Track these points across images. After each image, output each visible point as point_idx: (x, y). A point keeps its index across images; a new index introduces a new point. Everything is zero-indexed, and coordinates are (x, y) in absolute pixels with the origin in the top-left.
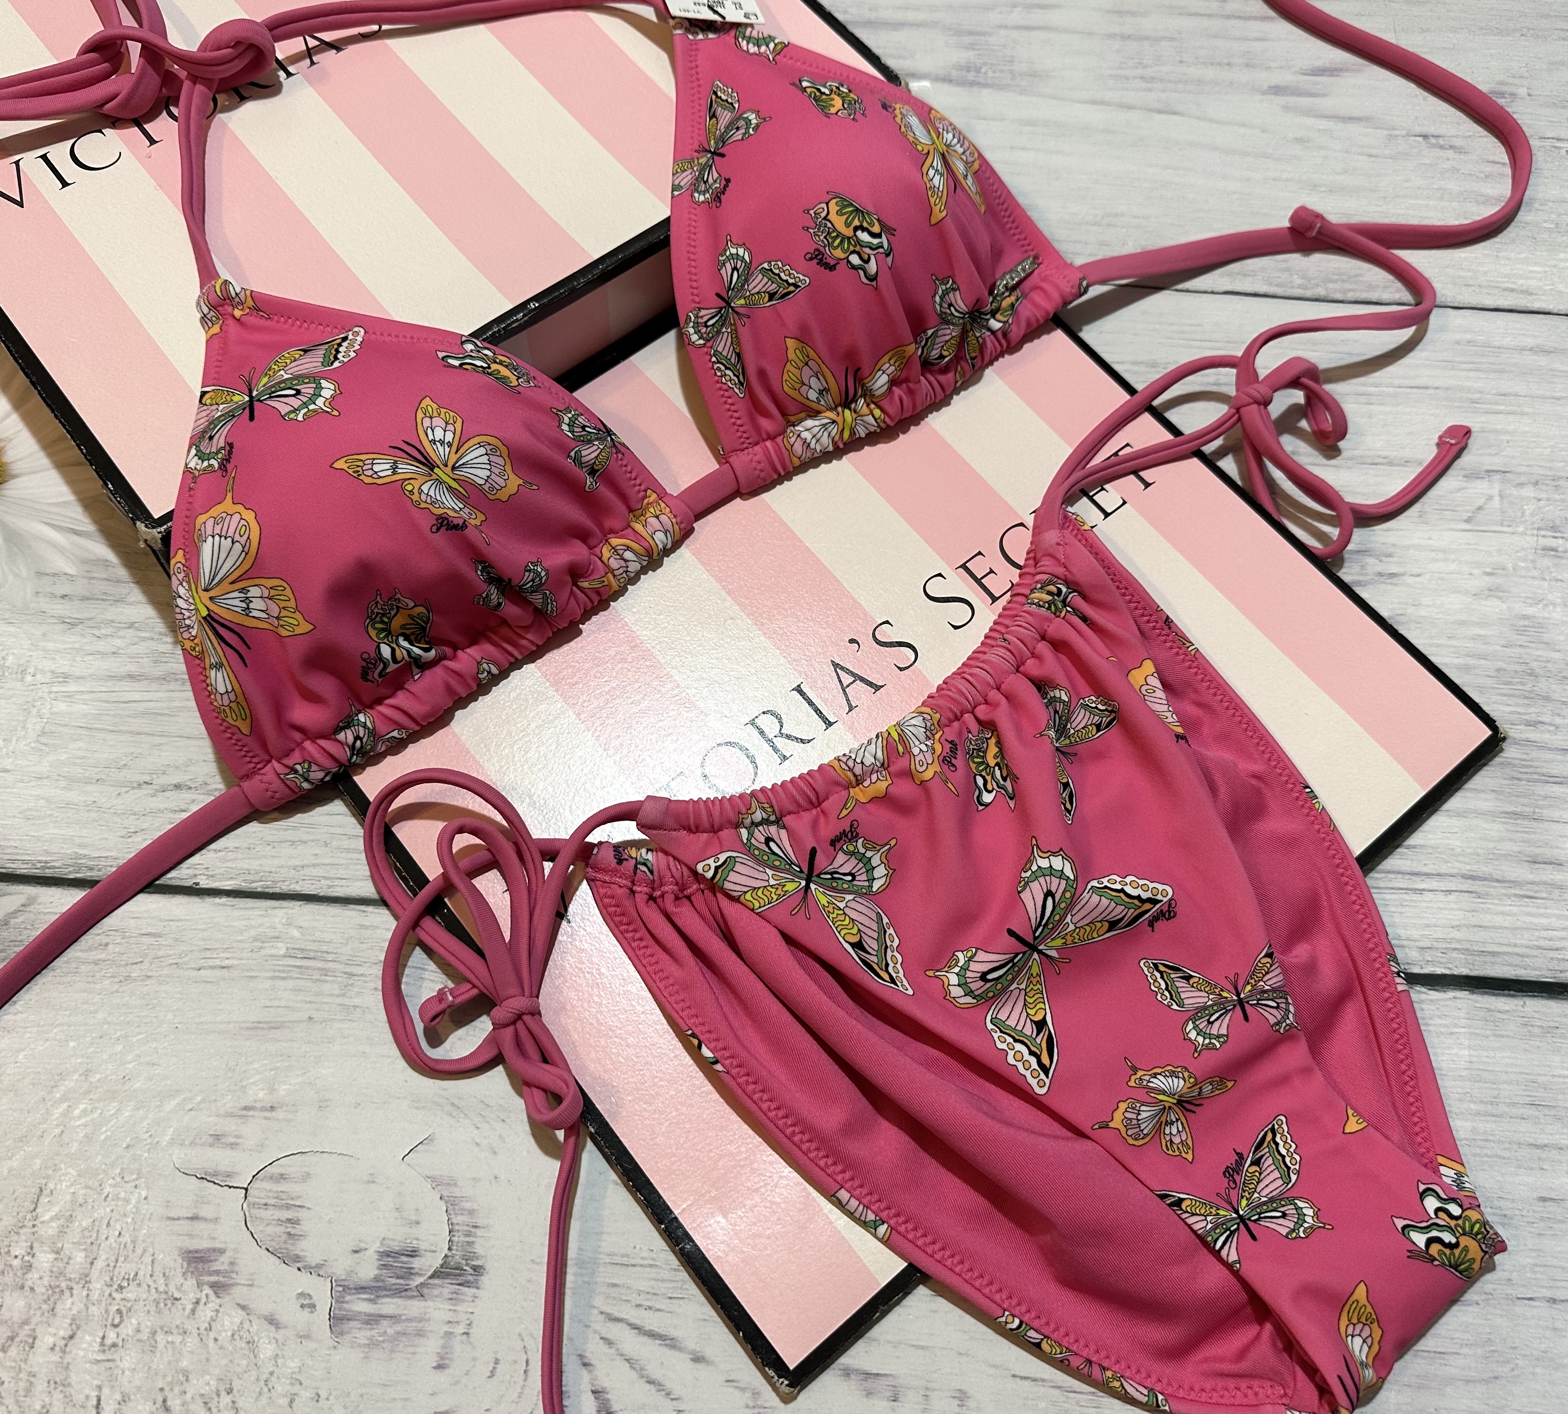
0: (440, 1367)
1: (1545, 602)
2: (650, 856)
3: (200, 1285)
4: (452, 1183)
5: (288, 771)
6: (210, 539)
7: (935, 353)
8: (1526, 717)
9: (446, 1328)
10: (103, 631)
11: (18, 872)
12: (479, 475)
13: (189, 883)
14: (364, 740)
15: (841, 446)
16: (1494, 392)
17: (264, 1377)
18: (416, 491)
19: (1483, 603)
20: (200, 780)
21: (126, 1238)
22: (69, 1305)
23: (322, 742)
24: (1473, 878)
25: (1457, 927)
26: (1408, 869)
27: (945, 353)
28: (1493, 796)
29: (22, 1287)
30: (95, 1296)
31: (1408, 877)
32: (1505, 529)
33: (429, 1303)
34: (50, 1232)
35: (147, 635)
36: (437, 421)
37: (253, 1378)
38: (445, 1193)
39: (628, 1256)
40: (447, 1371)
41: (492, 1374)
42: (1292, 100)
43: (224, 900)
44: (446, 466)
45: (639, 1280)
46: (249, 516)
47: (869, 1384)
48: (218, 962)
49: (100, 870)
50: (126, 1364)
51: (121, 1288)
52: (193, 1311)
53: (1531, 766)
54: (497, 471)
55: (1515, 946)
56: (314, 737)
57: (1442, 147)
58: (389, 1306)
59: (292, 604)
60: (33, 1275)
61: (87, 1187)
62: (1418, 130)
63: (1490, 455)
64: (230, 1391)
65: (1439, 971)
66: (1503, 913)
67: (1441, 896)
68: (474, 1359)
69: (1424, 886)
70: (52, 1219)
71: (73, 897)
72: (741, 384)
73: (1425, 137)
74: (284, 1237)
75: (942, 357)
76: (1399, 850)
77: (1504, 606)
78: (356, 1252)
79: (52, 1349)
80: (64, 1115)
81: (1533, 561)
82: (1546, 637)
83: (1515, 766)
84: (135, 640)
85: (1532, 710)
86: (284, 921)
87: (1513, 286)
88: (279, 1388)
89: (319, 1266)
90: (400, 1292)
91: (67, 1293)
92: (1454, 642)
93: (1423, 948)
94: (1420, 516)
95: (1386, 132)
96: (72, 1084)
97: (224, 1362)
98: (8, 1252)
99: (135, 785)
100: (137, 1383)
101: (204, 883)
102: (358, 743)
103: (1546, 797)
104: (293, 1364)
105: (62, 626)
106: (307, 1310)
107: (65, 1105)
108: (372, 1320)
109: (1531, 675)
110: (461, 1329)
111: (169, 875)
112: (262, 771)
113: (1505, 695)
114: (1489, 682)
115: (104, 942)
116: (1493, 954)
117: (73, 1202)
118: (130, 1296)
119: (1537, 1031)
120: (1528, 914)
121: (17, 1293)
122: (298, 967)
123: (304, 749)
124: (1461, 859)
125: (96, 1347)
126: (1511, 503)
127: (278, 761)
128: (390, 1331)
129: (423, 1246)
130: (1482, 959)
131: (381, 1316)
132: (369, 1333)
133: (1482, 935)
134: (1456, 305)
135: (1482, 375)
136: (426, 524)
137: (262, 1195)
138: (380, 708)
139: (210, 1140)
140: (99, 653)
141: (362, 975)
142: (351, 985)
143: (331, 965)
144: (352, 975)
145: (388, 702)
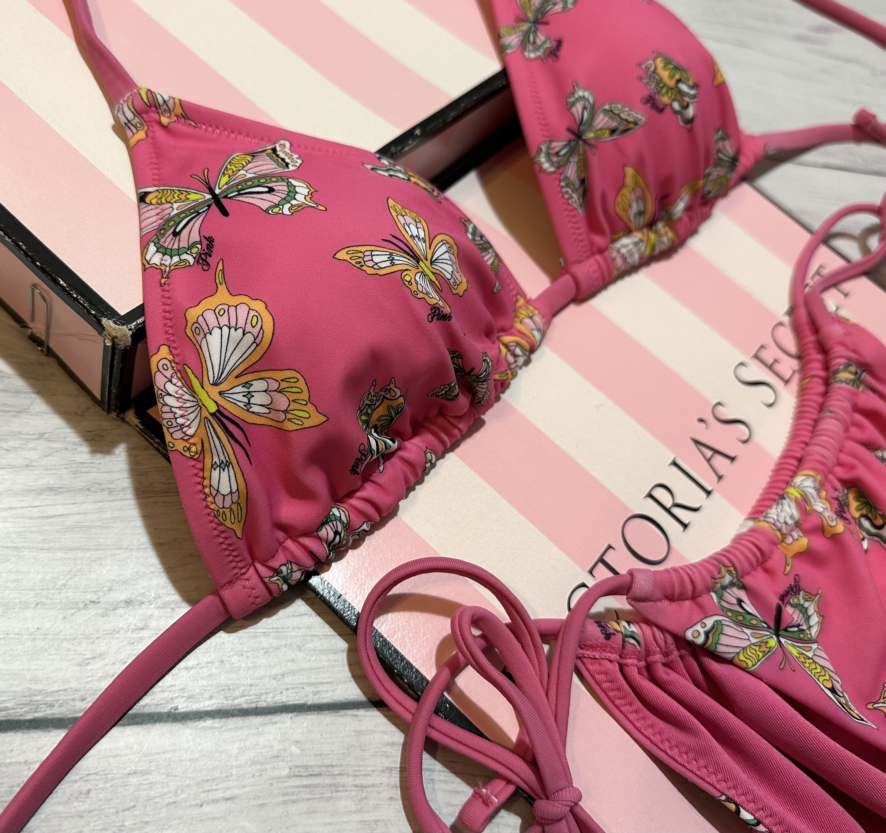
5: (271, 573)
10: (10, 444)
13: (165, 709)
14: (342, 535)
23: (306, 541)
35: (60, 445)
43: (209, 722)
46: (259, 306)
48: (219, 795)
49: (61, 706)
56: (295, 537)
84: (49, 451)
86: (279, 737)
99: (81, 606)
101: (183, 706)
102: (337, 539)
111: (143, 702)
112: (246, 576)
115: (85, 789)
122: (305, 786)
123: (285, 549)
127: (263, 564)
136: (423, 313)
138: (353, 501)
140: (12, 467)
141: (373, 786)
142: (366, 798)
143: (339, 779)
144: (362, 787)
145: (358, 494)
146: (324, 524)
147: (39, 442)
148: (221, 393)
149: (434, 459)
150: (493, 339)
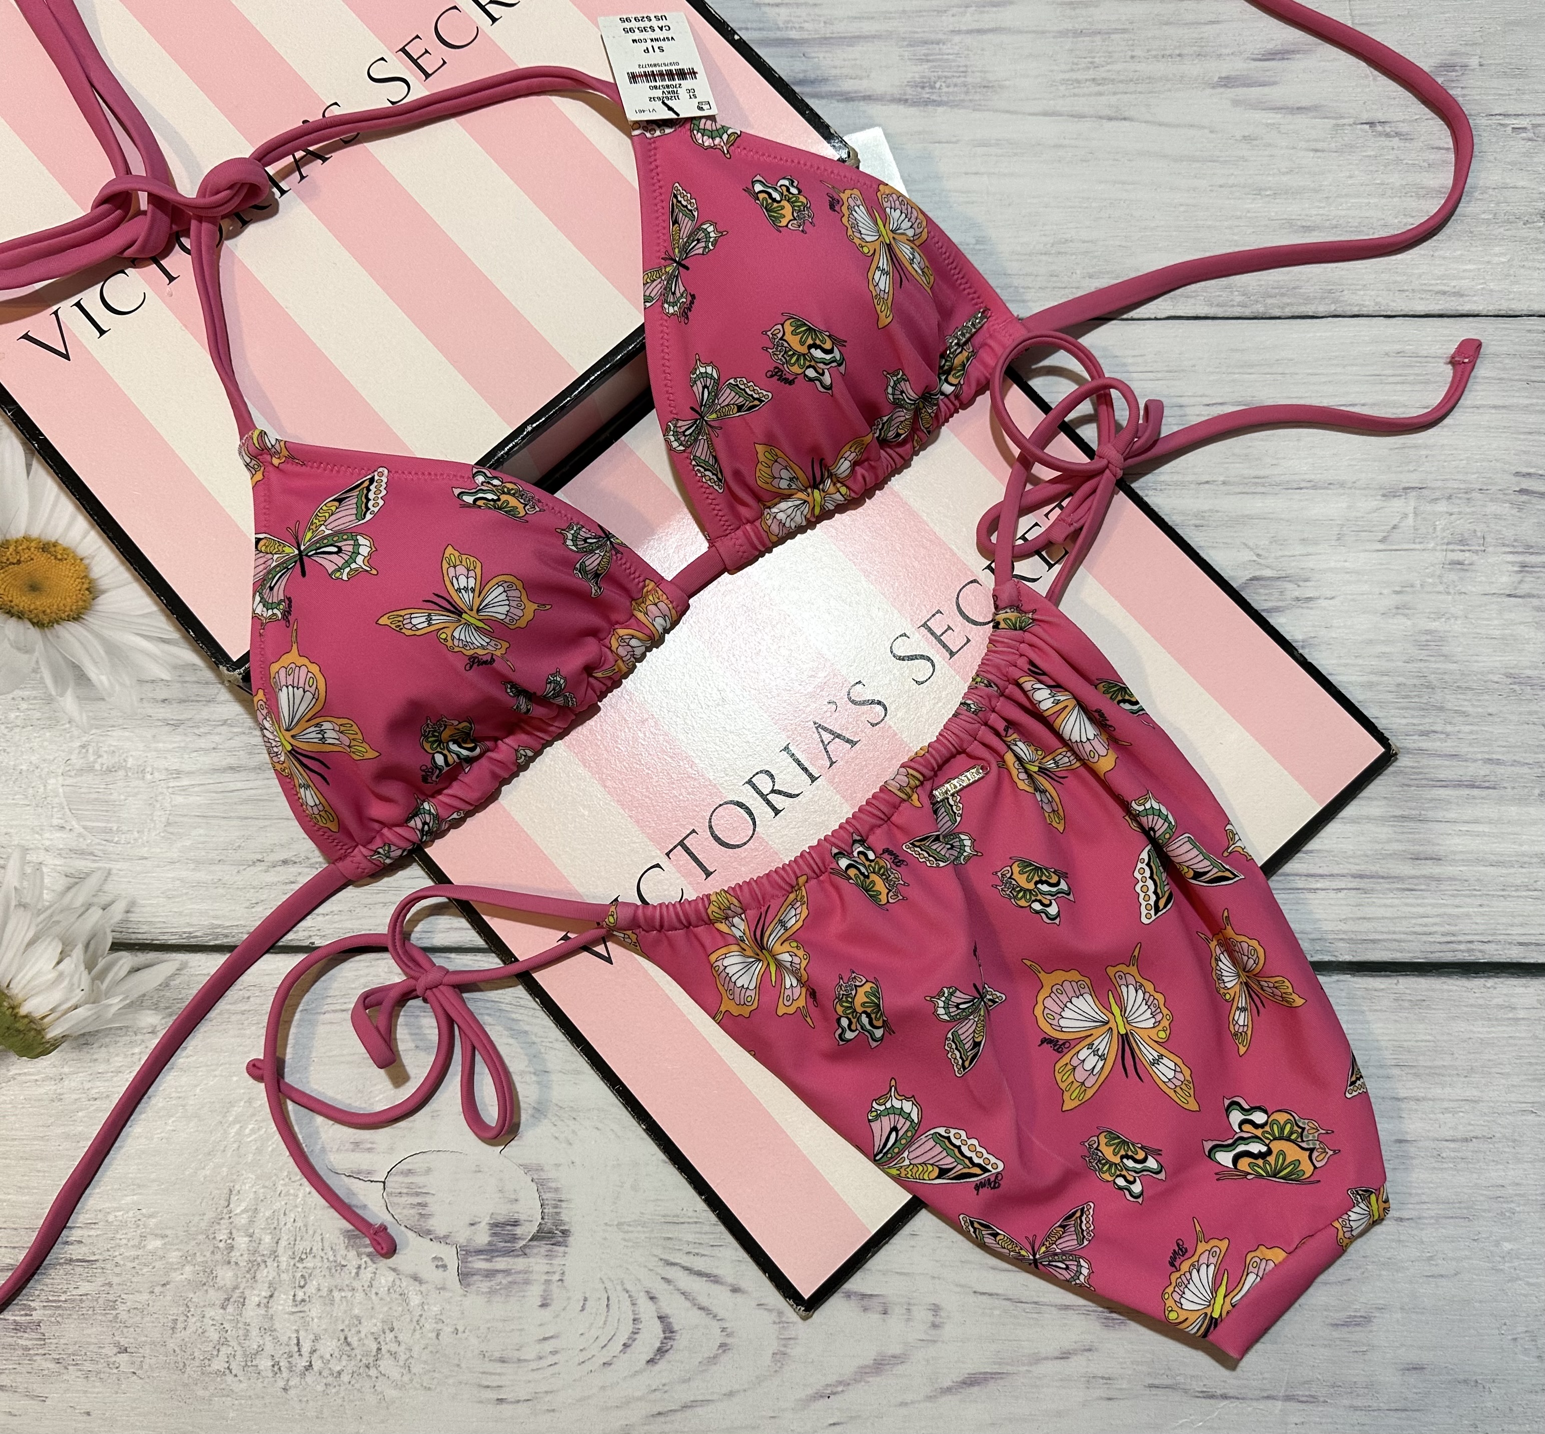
0: (543, 1305)
1: (1447, 615)
3: (359, 1255)
4: (540, 1169)
5: (372, 853)
6: (284, 688)
7: (891, 434)
8: (1420, 728)
9: (545, 1277)
10: (202, 730)
11: (170, 942)
12: (500, 611)
13: (306, 943)
14: (431, 823)
15: (813, 520)
16: (1417, 405)
17: (415, 1320)
18: (449, 638)
19: (1390, 621)
20: (303, 855)
21: (299, 1224)
22: (266, 1273)
23: (398, 830)
24: (1361, 877)
25: (1345, 920)
26: (1305, 872)
27: (901, 431)
28: (1384, 802)
29: (229, 1263)
30: (283, 1266)
31: (1304, 878)
32: (1418, 546)
33: (531, 1260)
34: (243, 1221)
35: (239, 730)
36: (461, 570)
37: (408, 1320)
38: (535, 1177)
39: (678, 1216)
40: (549, 1308)
41: (583, 1309)
42: (1241, 92)
44: (472, 610)
45: (688, 1234)
47: (865, 1302)
48: (338, 1007)
50: (314, 1313)
51: (301, 1260)
52: (357, 1274)
53: (1421, 773)
54: (514, 604)
55: (1394, 933)
56: (390, 826)
57: (1387, 135)
58: (501, 1263)
59: (360, 736)
60: (235, 1254)
61: (264, 1187)
62: (1365, 116)
63: (1409, 471)
64: (392, 1330)
65: (1327, 958)
66: (1385, 906)
67: (1332, 894)
68: (569, 1298)
69: (1319, 885)
70: (243, 1212)
71: (216, 961)
72: (720, 480)
73: (1371, 124)
74: (417, 1217)
75: (898, 435)
76: (1298, 855)
77: (1409, 623)
78: (472, 1224)
79: (259, 1305)
80: (238, 1133)
81: (1440, 576)
82: (1445, 650)
83: (1406, 774)
84: (231, 735)
85: (1427, 720)
87: (1446, 289)
88: (427, 1326)
89: (446, 1237)
90: (508, 1253)
91: (263, 1265)
92: (1360, 661)
93: (1313, 940)
94: (1339, 539)
95: (1334, 122)
96: (240, 1109)
97: (386, 1309)
98: (214, 1238)
99: (250, 863)
100: (324, 1326)
102: (426, 828)
103: (1432, 800)
104: (436, 1309)
105: (167, 728)
106: (441, 1270)
107: (238, 1126)
108: (490, 1274)
109: (1427, 687)
110: (556, 1277)
111: (286, 938)
112: (352, 854)
113: (1403, 709)
114: (1390, 697)
116: (1374, 941)
117: (256, 1199)
118: (310, 1265)
119: (1406, 1004)
120: (1407, 905)
121: (226, 1267)
123: (382, 835)
124: (1351, 860)
125: (290, 1302)
126: (1425, 519)
127: (364, 846)
128: (504, 1282)
129: (522, 1217)
130: (1365, 945)
131: (498, 1271)
132: (489, 1284)
133: (1366, 926)
134: (1389, 313)
135: (1407, 387)
136: (460, 665)
137: (396, 1186)
138: (440, 797)
139: (352, 1146)
140: (202, 749)
145: (446, 791)
146: (413, 817)
147: (224, 727)
148: (293, 736)
149: (530, 753)
150: (602, 636)
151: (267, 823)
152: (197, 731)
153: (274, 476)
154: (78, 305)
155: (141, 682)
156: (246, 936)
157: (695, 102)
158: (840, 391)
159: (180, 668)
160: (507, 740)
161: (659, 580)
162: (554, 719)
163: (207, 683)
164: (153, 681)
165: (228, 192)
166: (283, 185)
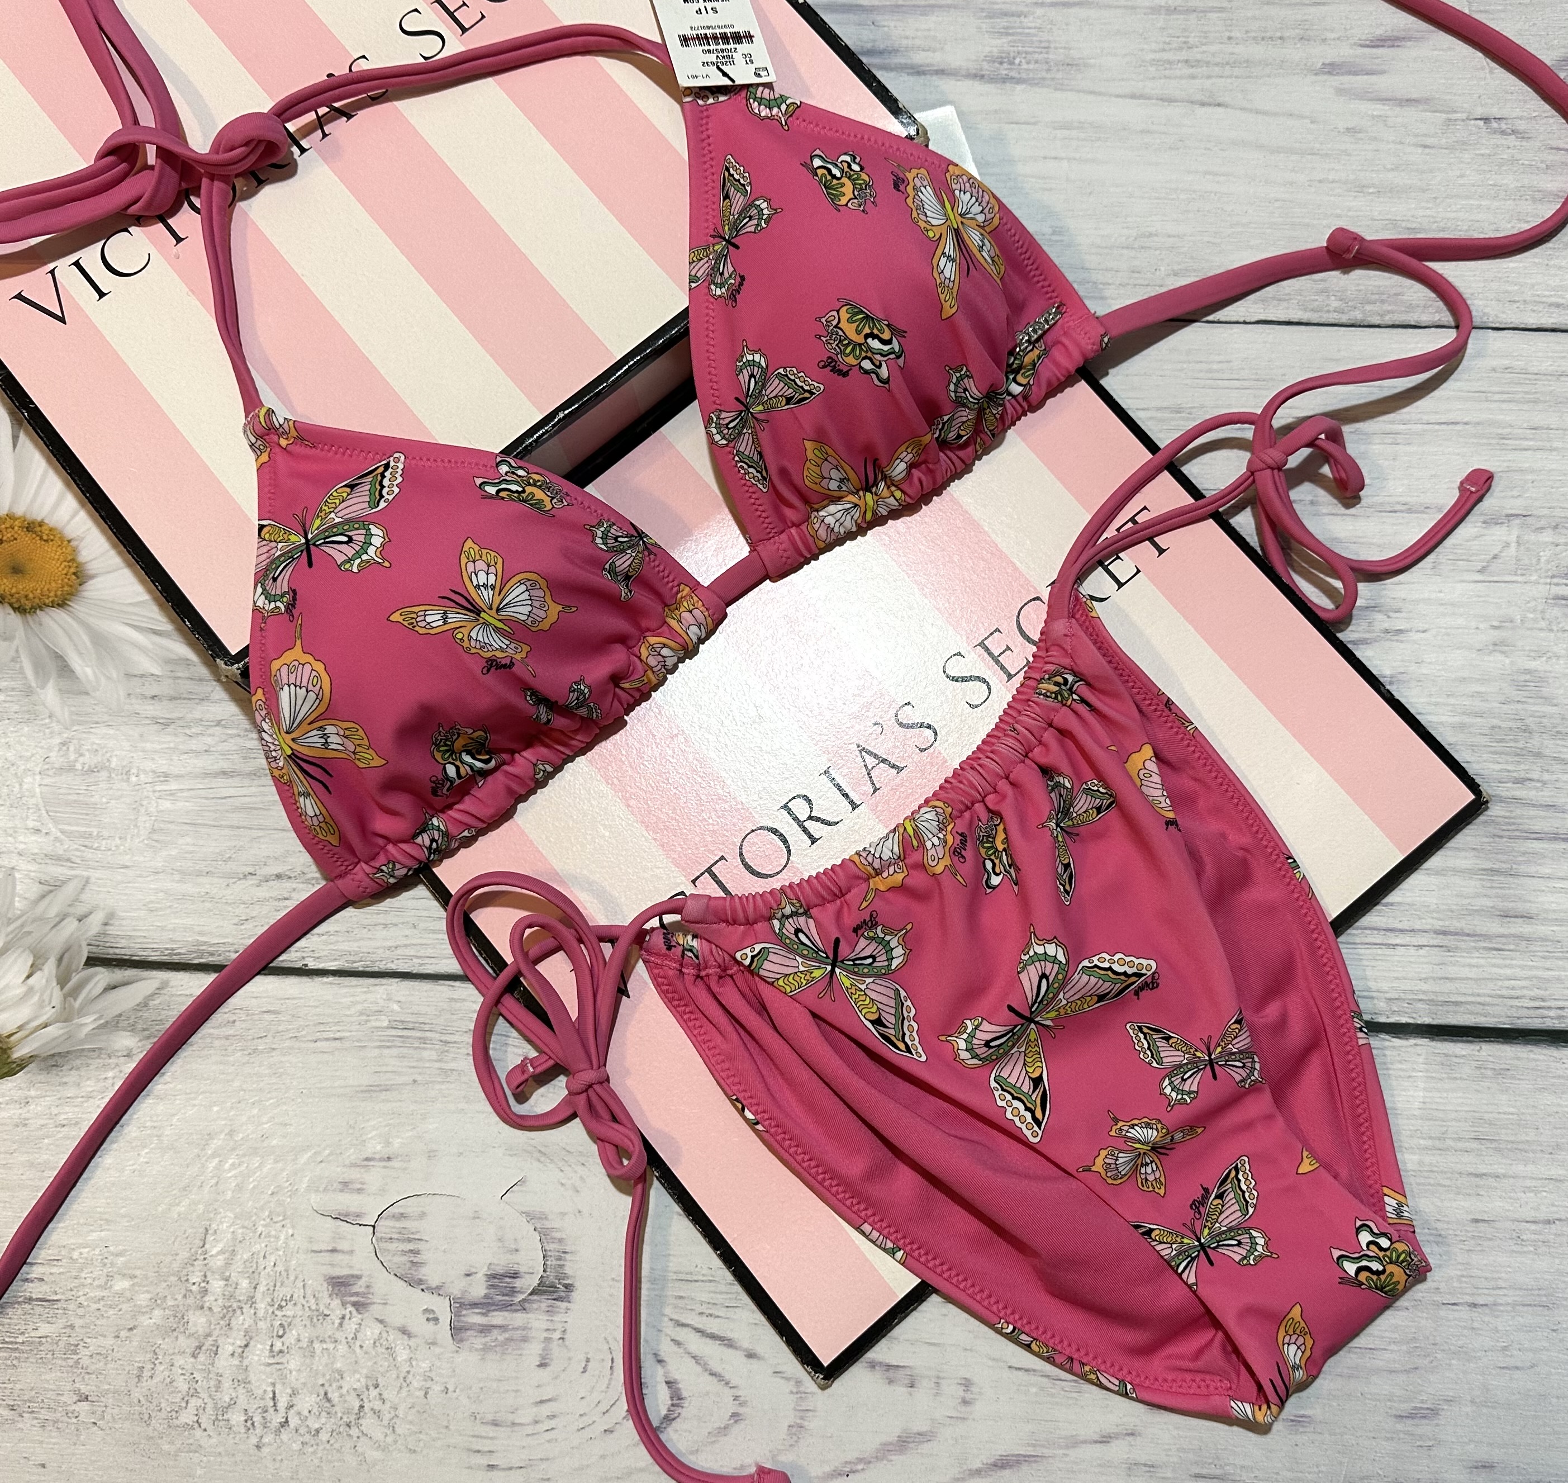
0: (542, 1365)
1: (1549, 655)
2: (695, 943)
3: (344, 1304)
4: (543, 1217)
5: (375, 871)
6: (286, 687)
7: (952, 435)
8: (1515, 774)
9: (545, 1335)
10: (193, 730)
11: (150, 959)
12: (521, 612)
13: (299, 965)
14: (439, 841)
15: (865, 526)
16: (1525, 425)
17: (402, 1375)
18: (465, 638)
19: (1486, 658)
20: (298, 870)
21: (280, 1268)
22: (242, 1321)
23: (404, 846)
24: (1445, 933)
25: (1425, 980)
26: (1384, 926)
27: (962, 433)
28: (1472, 854)
29: (202, 1308)
30: (261, 1313)
31: (1383, 933)
32: (1519, 579)
33: (529, 1315)
34: (219, 1263)
35: (234, 732)
36: (481, 565)
37: (394, 1376)
38: (538, 1226)
39: (691, 1273)
40: (548, 1369)
41: (585, 1371)
42: (1346, 80)
43: (331, 979)
44: (491, 609)
45: (701, 1293)
46: (319, 667)
47: (891, 1374)
48: (331, 1035)
49: (220, 955)
50: (292, 1365)
51: (281, 1307)
52: (341, 1324)
53: (1514, 824)
54: (536, 604)
55: (1479, 995)
56: (395, 842)
57: (1503, 133)
58: (498, 1318)
59: (366, 742)
60: (209, 1299)
61: (243, 1227)
62: (1479, 112)
63: (1513, 497)
64: (376, 1386)
65: (1404, 1020)
66: (1470, 966)
67: (1412, 951)
68: (570, 1359)
69: (1398, 941)
70: (218, 1253)
72: (764, 479)
73: (1486, 120)
74: (409, 1265)
75: (960, 437)
76: (1378, 907)
77: (1507, 661)
78: (468, 1275)
79: (232, 1355)
80: (217, 1168)
81: (1543, 612)
82: (1545, 691)
83: (1498, 824)
84: (224, 737)
85: (1522, 767)
86: (385, 996)
87: (1561, 301)
88: (415, 1384)
89: (438, 1288)
90: (506, 1307)
91: (239, 1312)
92: (1452, 701)
93: (1390, 999)
94: (1434, 568)
95: (1444, 116)
96: (220, 1142)
97: (370, 1364)
98: (187, 1280)
99: (241, 876)
100: (303, 1380)
101: (312, 965)
102: (434, 845)
103: (1524, 853)
104: (425, 1365)
105: (156, 727)
106: (432, 1323)
107: (216, 1160)
108: (485, 1330)
109: (1525, 731)
110: (557, 1335)
111: (281, 958)
112: (353, 872)
113: (1496, 753)
114: (1483, 740)
115: (231, 1019)
116: (1456, 1003)
117: (234, 1239)
118: (290, 1313)
119: (1489, 1073)
120: (1494, 966)
121: (198, 1313)
122: (400, 1036)
123: (387, 851)
124: (1435, 915)
125: (267, 1353)
126: (1528, 549)
127: (366, 863)
128: (501, 1338)
129: (522, 1269)
130: (1445, 1008)
131: (493, 1326)
132: (484, 1340)
133: (1448, 986)
134: (1497, 325)
135: (1512, 406)
136: (477, 668)
137: (387, 1231)
138: (450, 812)
139: (340, 1186)
140: (192, 751)
141: (455, 1042)
142: (447, 1051)
143: (428, 1034)
144: (447, 1042)
145: (456, 807)
146: (420, 833)
147: (217, 728)
148: (293, 740)
149: (549, 769)
150: (631, 643)
151: (260, 833)
152: (188, 732)
153: (280, 458)
154: (77, 264)
155: (128, 675)
156: (234, 956)
157: (752, 68)
158: (899, 388)
159: (173, 662)
160: (524, 754)
161: (695, 585)
162: (576, 731)
163: (201, 680)
164: (142, 676)
165: (243, 149)
166: (304, 143)
